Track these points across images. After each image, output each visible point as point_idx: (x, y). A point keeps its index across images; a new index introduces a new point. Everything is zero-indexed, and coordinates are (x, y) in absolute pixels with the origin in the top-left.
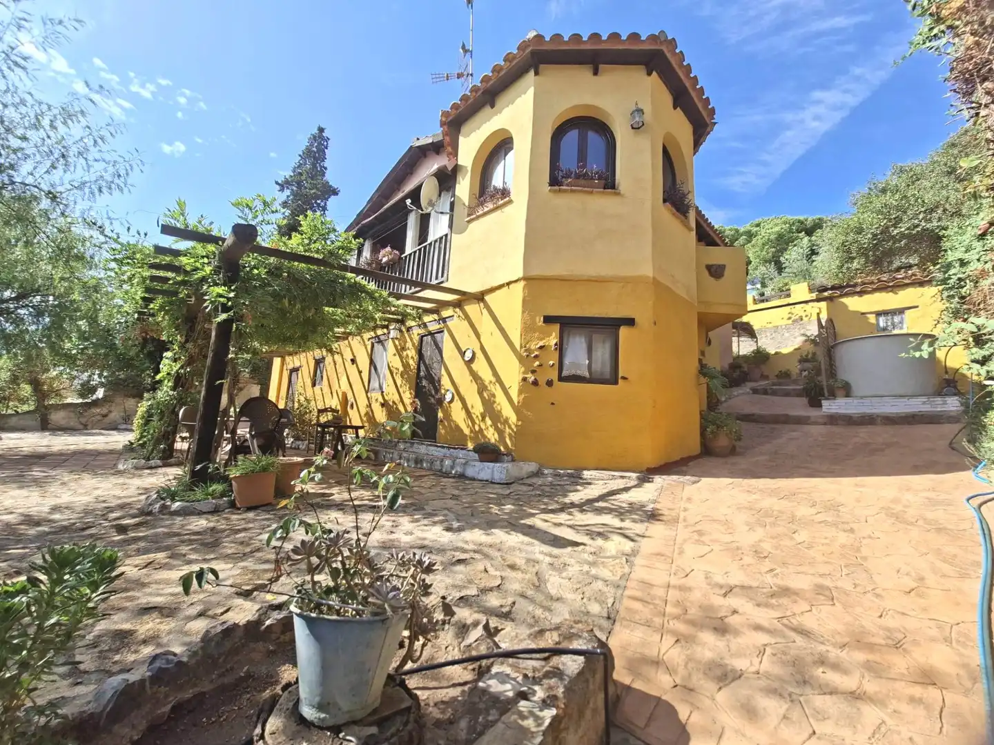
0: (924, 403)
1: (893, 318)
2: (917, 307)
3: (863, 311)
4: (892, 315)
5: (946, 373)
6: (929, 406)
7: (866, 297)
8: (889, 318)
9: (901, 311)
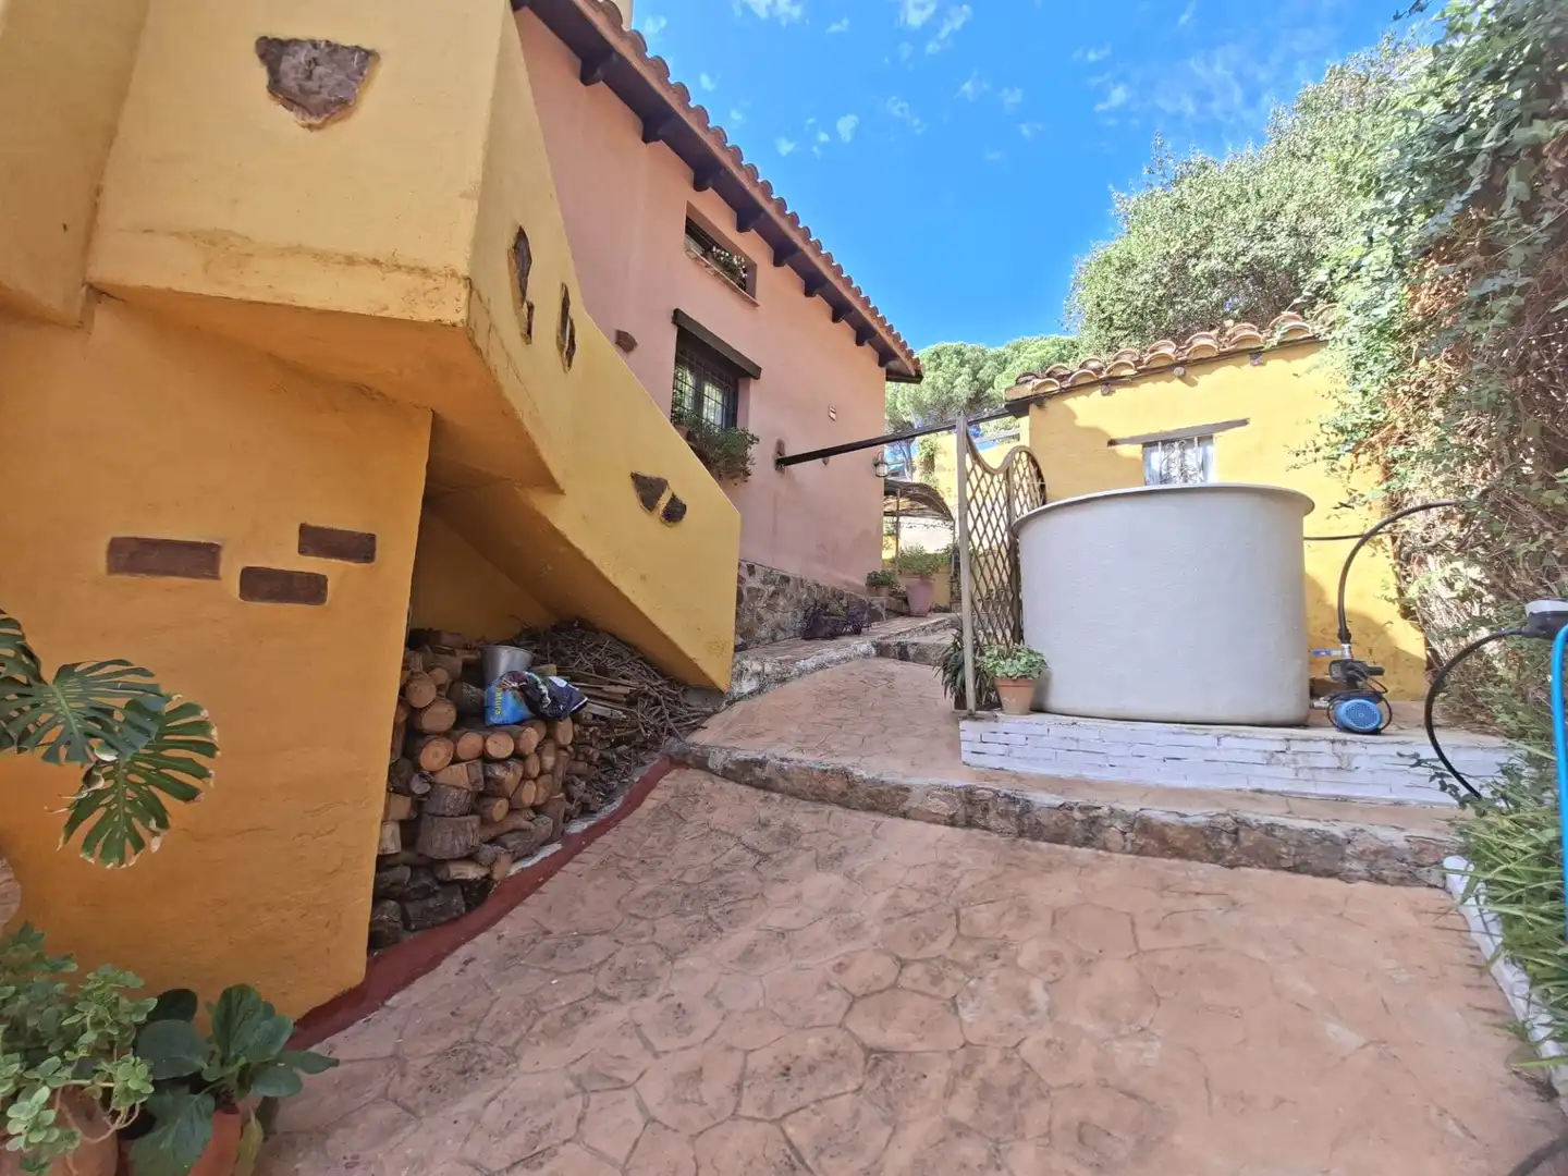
0: (1271, 758)
1: (1183, 455)
2: (1244, 422)
3: (1115, 436)
4: (1183, 448)
5: (1345, 636)
6: (1289, 772)
7: (1122, 393)
8: (1176, 453)
9: (1204, 436)
